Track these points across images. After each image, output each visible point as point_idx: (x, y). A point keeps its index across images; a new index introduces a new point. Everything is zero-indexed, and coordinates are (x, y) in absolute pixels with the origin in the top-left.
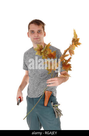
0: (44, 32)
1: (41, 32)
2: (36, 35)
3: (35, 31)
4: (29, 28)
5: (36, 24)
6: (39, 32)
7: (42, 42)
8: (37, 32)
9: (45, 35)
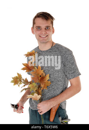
0: (53, 28)
1: (49, 28)
2: (44, 33)
3: (42, 28)
4: (34, 23)
5: (44, 18)
6: (47, 28)
7: (50, 41)
8: (44, 28)
9: (53, 32)
